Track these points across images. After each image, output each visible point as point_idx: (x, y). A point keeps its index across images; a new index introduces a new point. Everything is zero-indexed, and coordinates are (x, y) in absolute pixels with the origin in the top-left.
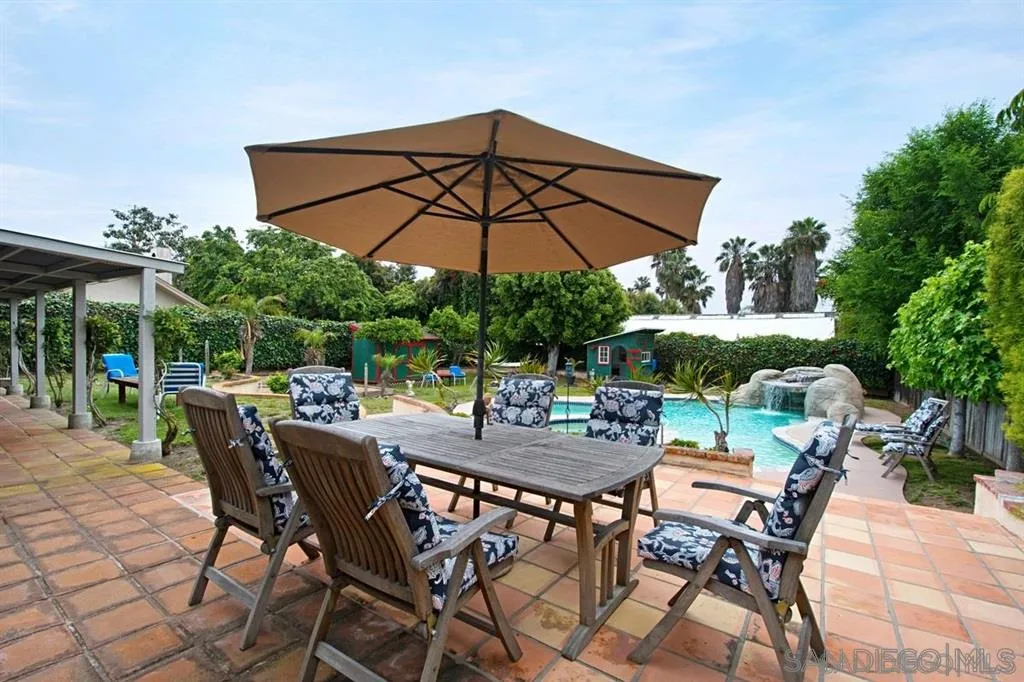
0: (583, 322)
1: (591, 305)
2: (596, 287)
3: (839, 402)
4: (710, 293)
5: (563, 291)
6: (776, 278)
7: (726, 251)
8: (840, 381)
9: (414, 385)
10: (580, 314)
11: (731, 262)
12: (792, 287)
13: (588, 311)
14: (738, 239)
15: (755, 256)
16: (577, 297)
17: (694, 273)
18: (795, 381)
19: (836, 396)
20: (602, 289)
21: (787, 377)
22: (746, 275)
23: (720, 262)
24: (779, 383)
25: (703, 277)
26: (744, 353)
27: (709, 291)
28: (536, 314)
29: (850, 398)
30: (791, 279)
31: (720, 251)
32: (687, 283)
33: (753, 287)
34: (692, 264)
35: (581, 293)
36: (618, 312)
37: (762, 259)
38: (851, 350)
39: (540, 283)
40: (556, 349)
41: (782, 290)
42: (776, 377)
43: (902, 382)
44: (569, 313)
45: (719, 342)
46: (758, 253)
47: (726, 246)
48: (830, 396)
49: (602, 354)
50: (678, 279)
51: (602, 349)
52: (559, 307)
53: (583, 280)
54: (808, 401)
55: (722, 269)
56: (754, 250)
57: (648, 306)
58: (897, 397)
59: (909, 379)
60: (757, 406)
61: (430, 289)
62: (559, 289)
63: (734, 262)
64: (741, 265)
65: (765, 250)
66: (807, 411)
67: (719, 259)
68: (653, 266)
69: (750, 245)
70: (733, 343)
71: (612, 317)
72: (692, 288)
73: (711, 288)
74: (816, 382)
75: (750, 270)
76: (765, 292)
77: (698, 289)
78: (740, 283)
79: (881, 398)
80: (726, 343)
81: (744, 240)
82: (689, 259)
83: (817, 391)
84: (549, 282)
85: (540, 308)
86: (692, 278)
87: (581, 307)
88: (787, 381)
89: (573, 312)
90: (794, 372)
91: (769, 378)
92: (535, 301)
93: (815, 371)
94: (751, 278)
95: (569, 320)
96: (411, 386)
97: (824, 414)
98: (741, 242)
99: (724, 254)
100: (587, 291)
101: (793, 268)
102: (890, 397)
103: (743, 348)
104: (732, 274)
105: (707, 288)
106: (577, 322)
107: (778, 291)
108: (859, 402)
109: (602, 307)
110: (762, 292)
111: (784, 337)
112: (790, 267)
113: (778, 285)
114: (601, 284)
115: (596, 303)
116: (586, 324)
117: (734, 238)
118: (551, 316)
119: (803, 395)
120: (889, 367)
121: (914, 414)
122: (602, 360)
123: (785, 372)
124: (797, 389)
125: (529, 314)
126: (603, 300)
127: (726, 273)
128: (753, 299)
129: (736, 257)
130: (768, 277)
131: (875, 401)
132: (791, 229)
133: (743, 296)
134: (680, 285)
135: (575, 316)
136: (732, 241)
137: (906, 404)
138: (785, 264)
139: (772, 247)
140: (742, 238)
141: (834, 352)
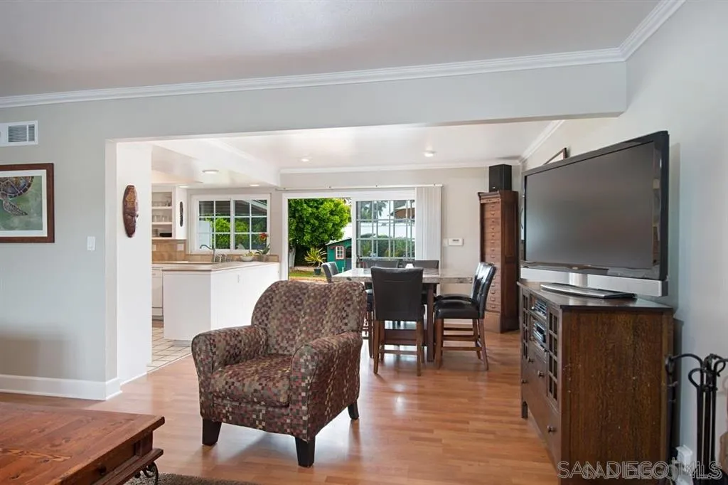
0: (318, 229)
1: (325, 216)
5: (305, 206)
10: (317, 223)
13: (322, 221)
16: (315, 210)
20: (332, 205)
35: (318, 208)
40: (294, 249)
44: (308, 223)
49: (338, 252)
52: (301, 218)
87: (317, 218)
89: (312, 221)
95: (308, 227)
106: (314, 229)
109: (332, 217)
115: (329, 215)
116: (321, 230)
122: (339, 256)
126: (333, 213)
135: (313, 225)
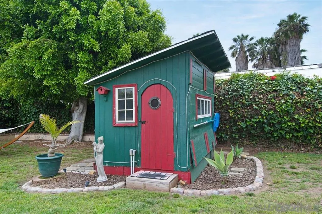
7: (235, 44)
11: (238, 50)
22: (249, 59)
23: (232, 50)
46: (257, 43)
47: (235, 40)
51: (121, 95)
55: (234, 55)
56: (254, 41)
63: (241, 50)
64: (245, 52)
65: (261, 41)
69: (251, 39)
75: (251, 55)
78: (245, 64)
81: (247, 36)
94: (252, 60)
98: (245, 38)
99: (234, 46)
104: (240, 58)
117: (240, 35)
127: (236, 58)
129: (242, 47)
132: (280, 25)
139: (266, 39)
140: (245, 35)
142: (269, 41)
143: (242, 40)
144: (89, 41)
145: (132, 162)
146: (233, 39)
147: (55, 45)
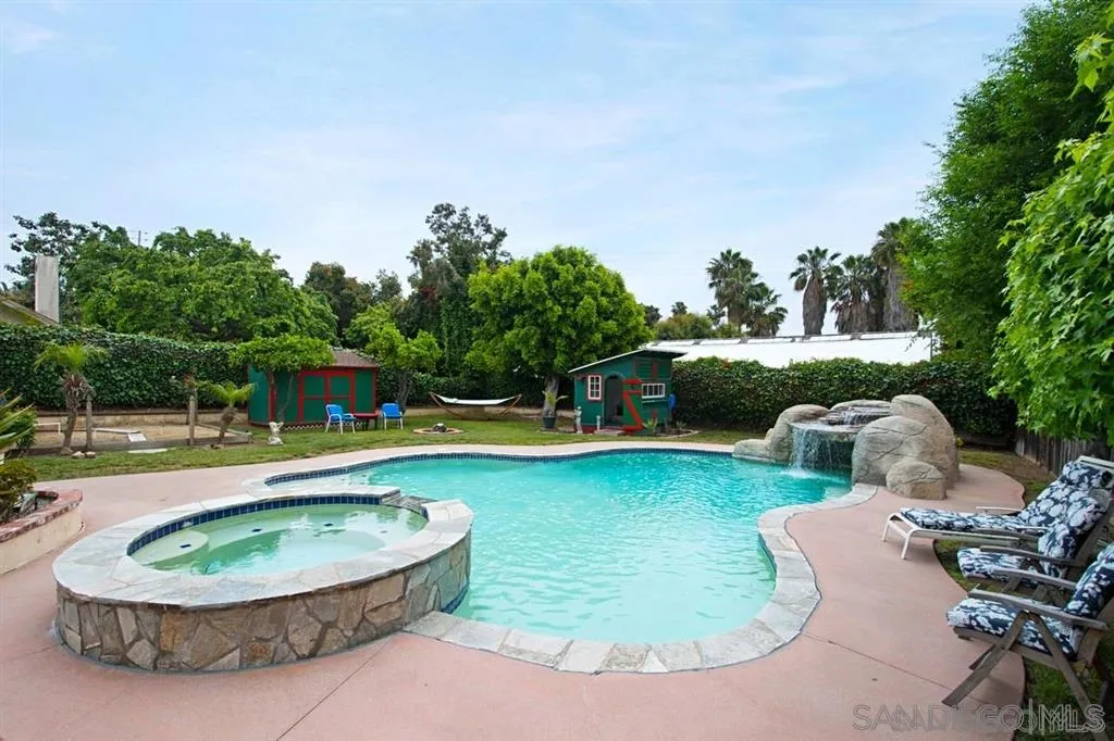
0: (580, 346)
1: (587, 322)
2: (595, 299)
3: (909, 459)
4: (783, 317)
5: (549, 303)
6: (866, 296)
7: (802, 266)
8: (913, 422)
9: (282, 430)
10: (574, 334)
11: (808, 278)
12: (885, 308)
13: (583, 330)
14: (817, 250)
15: (838, 270)
16: (568, 310)
17: (762, 292)
18: (841, 423)
19: (904, 449)
20: (604, 301)
21: (832, 417)
22: (828, 294)
23: (795, 279)
24: (818, 426)
25: (772, 296)
26: (793, 384)
27: (779, 315)
28: (517, 335)
29: (928, 452)
30: (885, 296)
31: (795, 265)
32: (754, 304)
33: (837, 308)
34: (757, 281)
35: (574, 306)
36: (628, 331)
37: (848, 273)
38: (949, 377)
39: (520, 295)
40: (554, 381)
41: (873, 311)
42: (815, 416)
43: (1020, 423)
44: (560, 333)
45: (761, 369)
46: (842, 266)
47: (802, 259)
48: (894, 448)
49: (592, 386)
50: (741, 299)
51: (592, 378)
52: (547, 324)
53: (576, 289)
54: (857, 456)
55: (798, 287)
56: (837, 262)
57: (697, 330)
58: (1020, 447)
59: (1030, 416)
60: (785, 463)
61: (402, 309)
62: (544, 301)
63: (813, 278)
64: (821, 281)
65: (850, 262)
66: (854, 473)
67: (793, 275)
68: (711, 285)
69: (833, 258)
70: (779, 371)
71: (620, 338)
72: (759, 310)
73: (782, 309)
74: (873, 423)
75: (831, 288)
76: (851, 313)
77: (767, 312)
78: (819, 305)
79: (996, 449)
80: (770, 370)
81: (825, 251)
82: (755, 275)
83: (872, 440)
84: (530, 292)
85: (523, 326)
86: (759, 298)
88: (831, 423)
90: (845, 409)
91: (803, 418)
92: (517, 319)
93: (877, 406)
94: (834, 298)
95: (561, 343)
96: (275, 430)
97: (880, 480)
98: (820, 254)
99: (800, 270)
100: (581, 303)
101: (887, 282)
102: (1009, 447)
103: (793, 378)
104: (811, 293)
105: (777, 309)
106: (572, 345)
107: (868, 312)
108: (946, 459)
109: (603, 324)
110: (847, 315)
111: (852, 360)
112: (883, 282)
113: (868, 305)
114: (603, 294)
115: (595, 319)
116: (584, 347)
117: (813, 249)
118: (537, 336)
119: (851, 445)
120: (992, 393)
121: (1046, 492)
122: (592, 395)
123: (832, 409)
124: (841, 435)
125: (509, 335)
126: (604, 314)
127: (803, 292)
128: (837, 323)
129: (816, 272)
130: (857, 295)
131: (985, 454)
132: (882, 233)
133: (825, 320)
134: (743, 307)
135: (568, 337)
136: (810, 252)
137: (1034, 461)
138: (877, 279)
139: (859, 259)
140: (822, 248)
141: (923, 381)
142: (866, 263)
143: (813, 259)
144: (567, 330)
145: (598, 424)
146: (796, 256)
147: (539, 332)
